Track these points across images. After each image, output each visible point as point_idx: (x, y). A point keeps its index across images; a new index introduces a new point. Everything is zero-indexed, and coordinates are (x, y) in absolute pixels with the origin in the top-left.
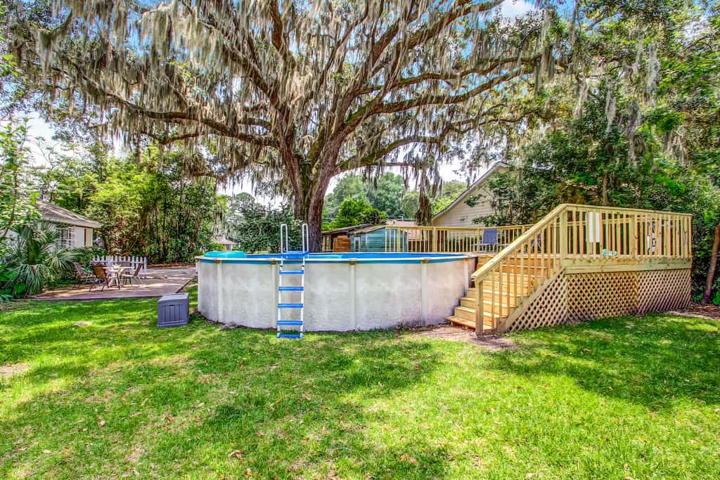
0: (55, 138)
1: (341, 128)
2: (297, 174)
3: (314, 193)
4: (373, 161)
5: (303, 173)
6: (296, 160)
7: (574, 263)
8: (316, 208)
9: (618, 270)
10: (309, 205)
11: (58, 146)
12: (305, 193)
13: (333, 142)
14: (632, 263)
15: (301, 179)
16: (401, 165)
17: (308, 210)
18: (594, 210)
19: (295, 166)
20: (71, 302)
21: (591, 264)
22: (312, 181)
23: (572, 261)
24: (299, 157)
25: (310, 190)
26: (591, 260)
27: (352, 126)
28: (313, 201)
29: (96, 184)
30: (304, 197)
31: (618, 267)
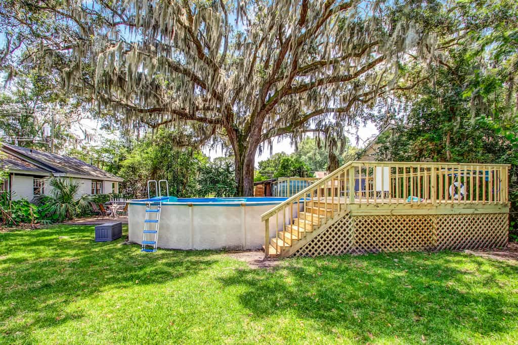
0: (101, 129)
1: (263, 108)
2: (235, 143)
3: (246, 155)
4: (291, 130)
5: (239, 141)
6: (235, 133)
7: (360, 207)
8: (248, 166)
9: (411, 214)
10: (244, 164)
11: (104, 132)
12: (241, 155)
13: (258, 118)
14: (429, 208)
15: (238, 145)
16: (313, 131)
17: (243, 167)
18: (382, 165)
19: (234, 137)
20: (80, 226)
21: (378, 208)
22: (245, 147)
23: (358, 206)
24: (237, 131)
25: (243, 153)
26: (379, 205)
27: (270, 106)
28: (246, 161)
29: (126, 154)
30: (241, 157)
31: (411, 211)
